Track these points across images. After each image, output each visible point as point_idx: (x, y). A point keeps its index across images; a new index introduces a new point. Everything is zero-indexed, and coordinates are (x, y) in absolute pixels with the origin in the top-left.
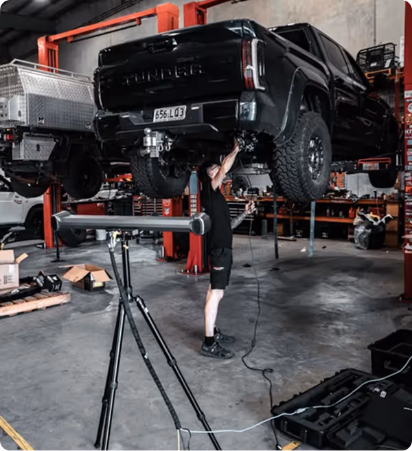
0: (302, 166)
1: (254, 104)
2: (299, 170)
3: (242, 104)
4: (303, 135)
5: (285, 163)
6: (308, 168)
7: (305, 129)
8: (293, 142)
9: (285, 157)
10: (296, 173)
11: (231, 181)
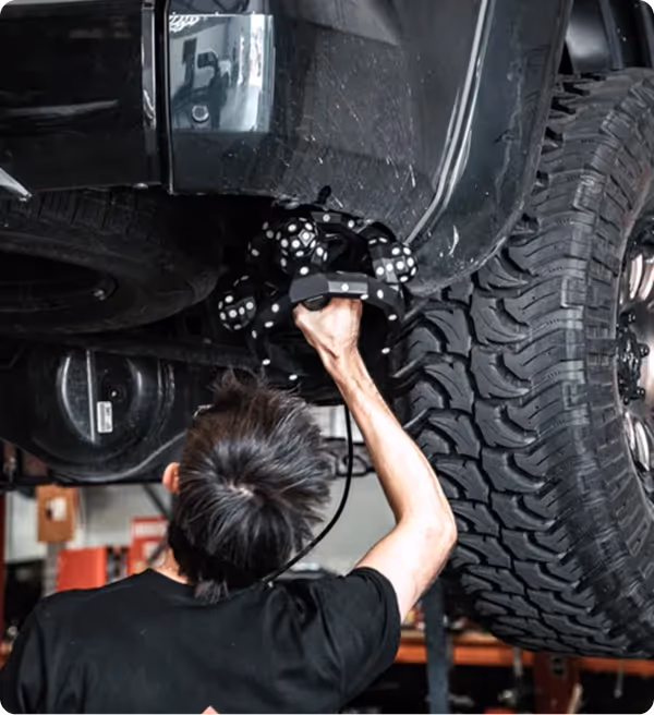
0: (579, 418)
1: (258, 23)
2: (555, 442)
3: (178, 23)
4: (582, 223)
5: (464, 398)
6: (615, 429)
7: (591, 182)
8: (515, 267)
9: (467, 360)
10: (539, 462)
11: (161, 529)
